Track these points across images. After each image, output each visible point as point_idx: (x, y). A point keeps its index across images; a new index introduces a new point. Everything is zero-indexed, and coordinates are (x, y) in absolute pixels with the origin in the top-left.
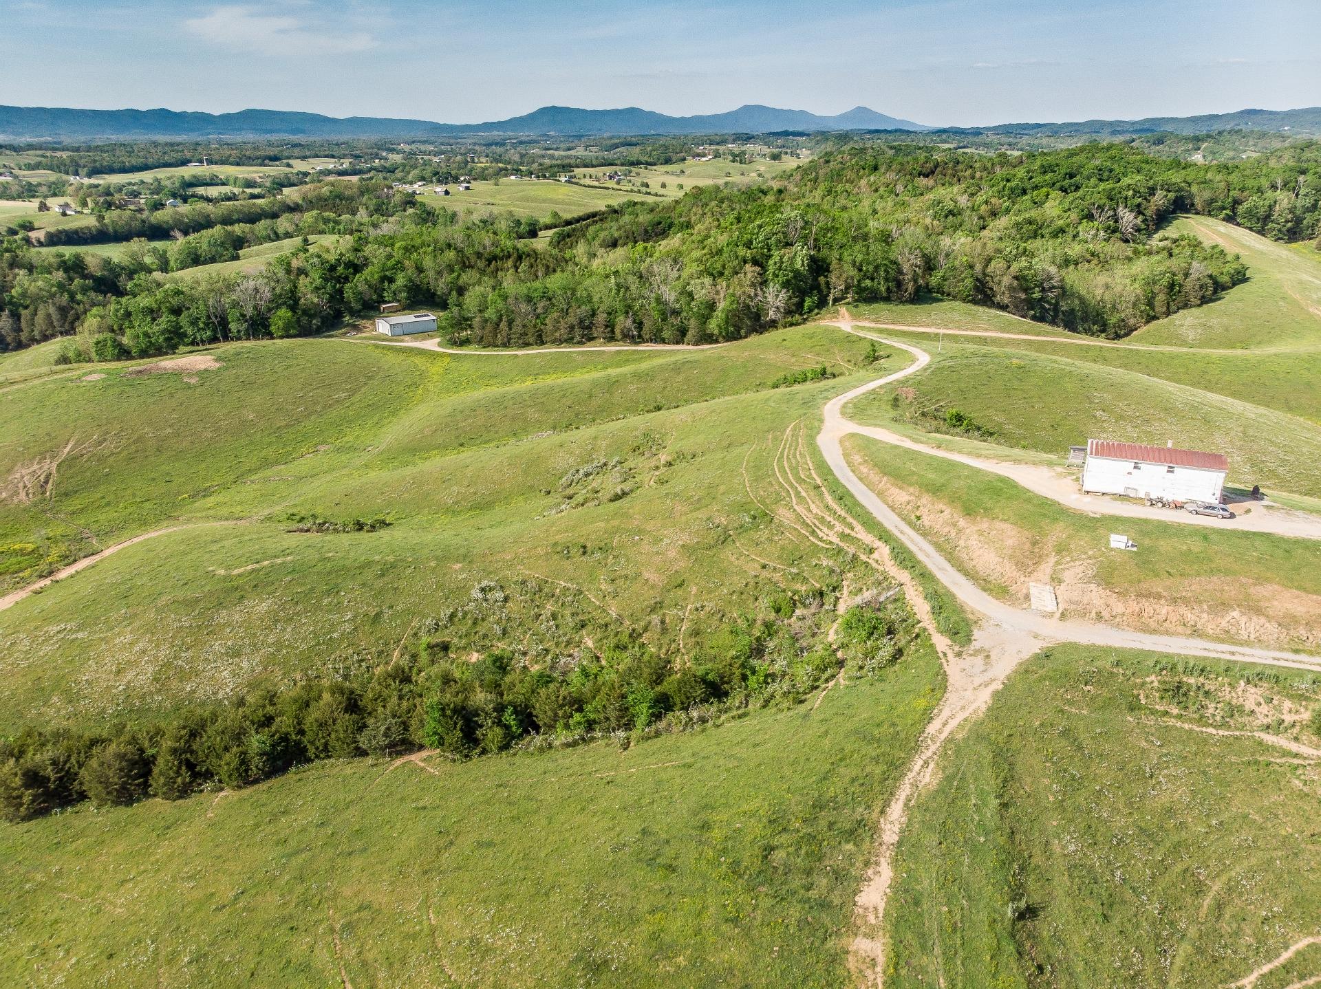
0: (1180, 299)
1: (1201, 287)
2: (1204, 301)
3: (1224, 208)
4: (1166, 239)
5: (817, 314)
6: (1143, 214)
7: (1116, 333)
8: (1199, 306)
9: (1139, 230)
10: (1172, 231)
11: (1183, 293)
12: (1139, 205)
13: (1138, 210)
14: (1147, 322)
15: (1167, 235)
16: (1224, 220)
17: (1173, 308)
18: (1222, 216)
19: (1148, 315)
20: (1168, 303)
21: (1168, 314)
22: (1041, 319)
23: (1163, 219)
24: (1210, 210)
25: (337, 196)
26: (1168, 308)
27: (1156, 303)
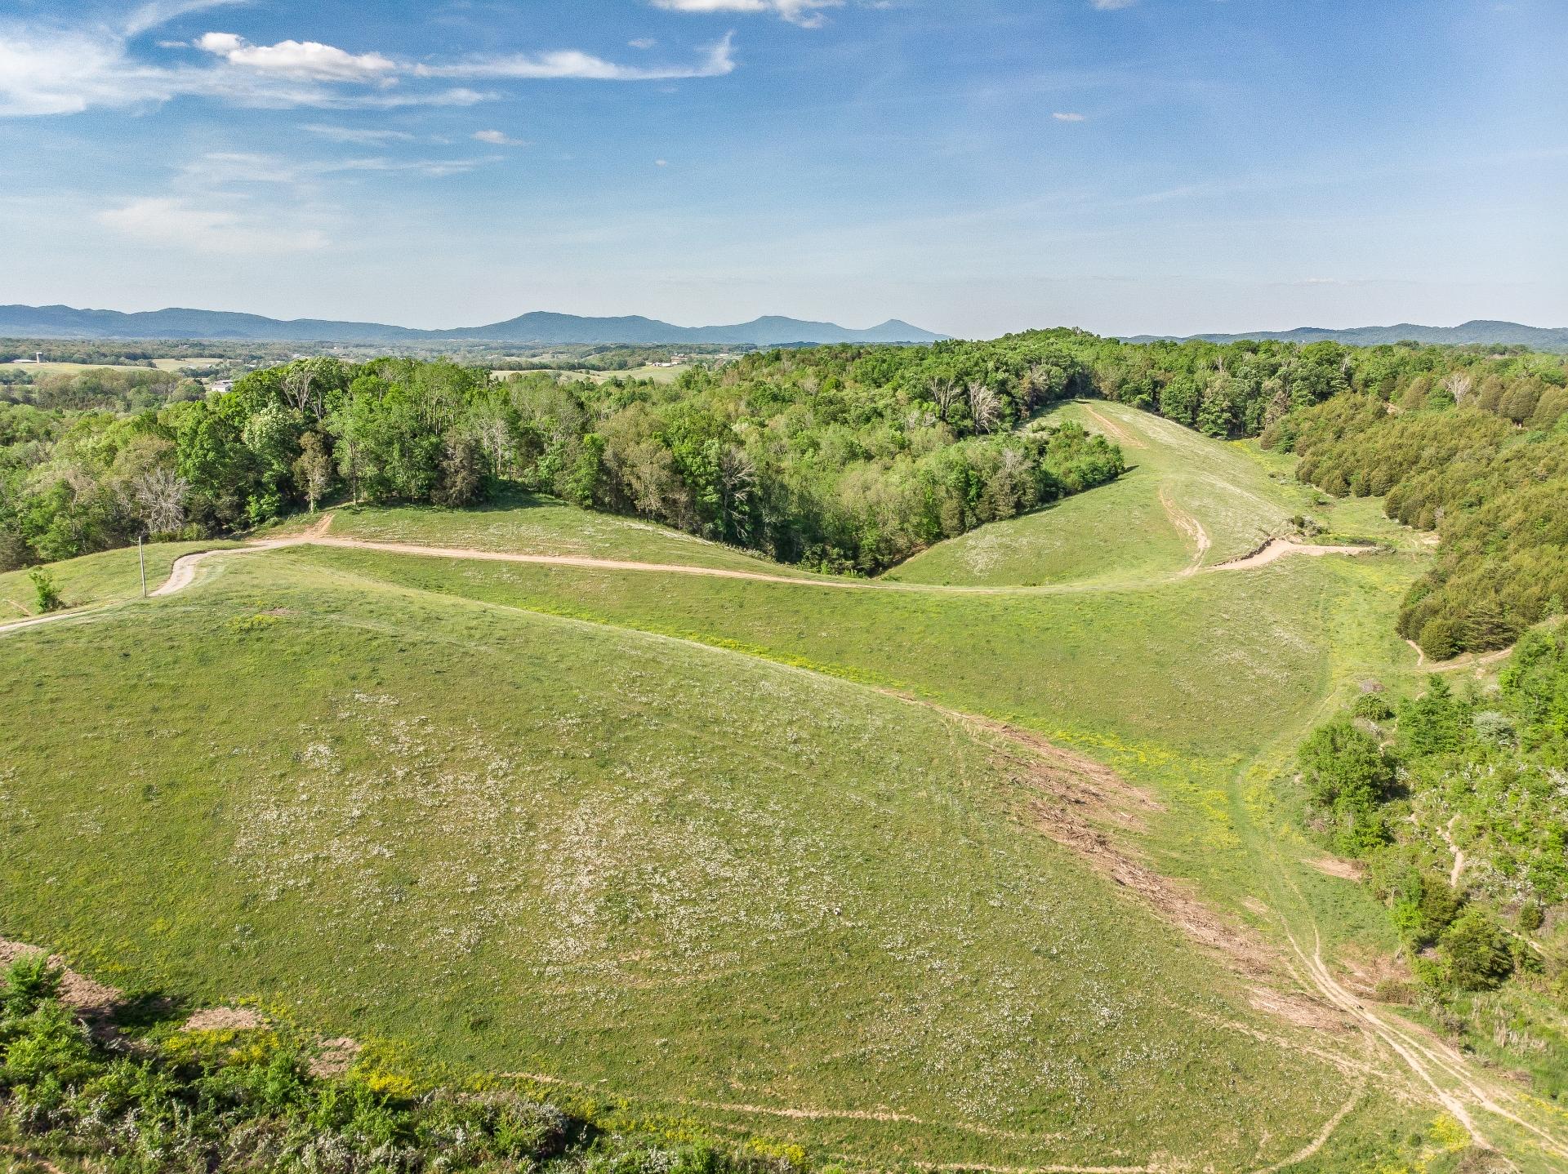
0: (982, 508)
1: (1014, 488)
2: (1020, 509)
3: (1138, 391)
4: (1043, 429)
5: (276, 524)
6: (1009, 394)
7: (876, 559)
8: (1012, 517)
9: (1001, 417)
10: (1053, 419)
11: (986, 497)
12: (1003, 383)
13: (1002, 388)
14: (929, 544)
15: (1044, 424)
16: (1139, 407)
17: (970, 519)
18: (1135, 403)
19: (928, 533)
20: (962, 513)
21: (962, 529)
22: (731, 537)
23: (1042, 401)
24: (1121, 393)
25: (90, 389)
26: (962, 521)
27: (943, 515)
